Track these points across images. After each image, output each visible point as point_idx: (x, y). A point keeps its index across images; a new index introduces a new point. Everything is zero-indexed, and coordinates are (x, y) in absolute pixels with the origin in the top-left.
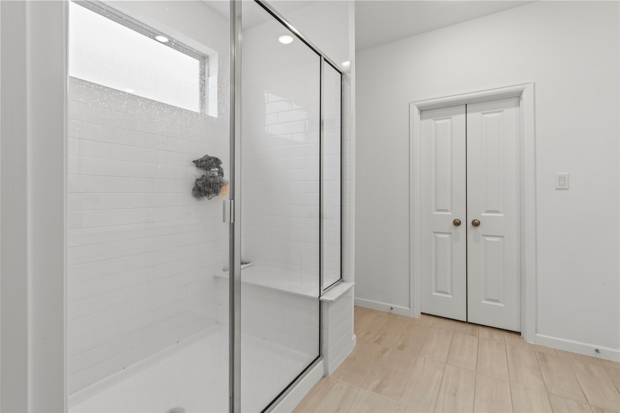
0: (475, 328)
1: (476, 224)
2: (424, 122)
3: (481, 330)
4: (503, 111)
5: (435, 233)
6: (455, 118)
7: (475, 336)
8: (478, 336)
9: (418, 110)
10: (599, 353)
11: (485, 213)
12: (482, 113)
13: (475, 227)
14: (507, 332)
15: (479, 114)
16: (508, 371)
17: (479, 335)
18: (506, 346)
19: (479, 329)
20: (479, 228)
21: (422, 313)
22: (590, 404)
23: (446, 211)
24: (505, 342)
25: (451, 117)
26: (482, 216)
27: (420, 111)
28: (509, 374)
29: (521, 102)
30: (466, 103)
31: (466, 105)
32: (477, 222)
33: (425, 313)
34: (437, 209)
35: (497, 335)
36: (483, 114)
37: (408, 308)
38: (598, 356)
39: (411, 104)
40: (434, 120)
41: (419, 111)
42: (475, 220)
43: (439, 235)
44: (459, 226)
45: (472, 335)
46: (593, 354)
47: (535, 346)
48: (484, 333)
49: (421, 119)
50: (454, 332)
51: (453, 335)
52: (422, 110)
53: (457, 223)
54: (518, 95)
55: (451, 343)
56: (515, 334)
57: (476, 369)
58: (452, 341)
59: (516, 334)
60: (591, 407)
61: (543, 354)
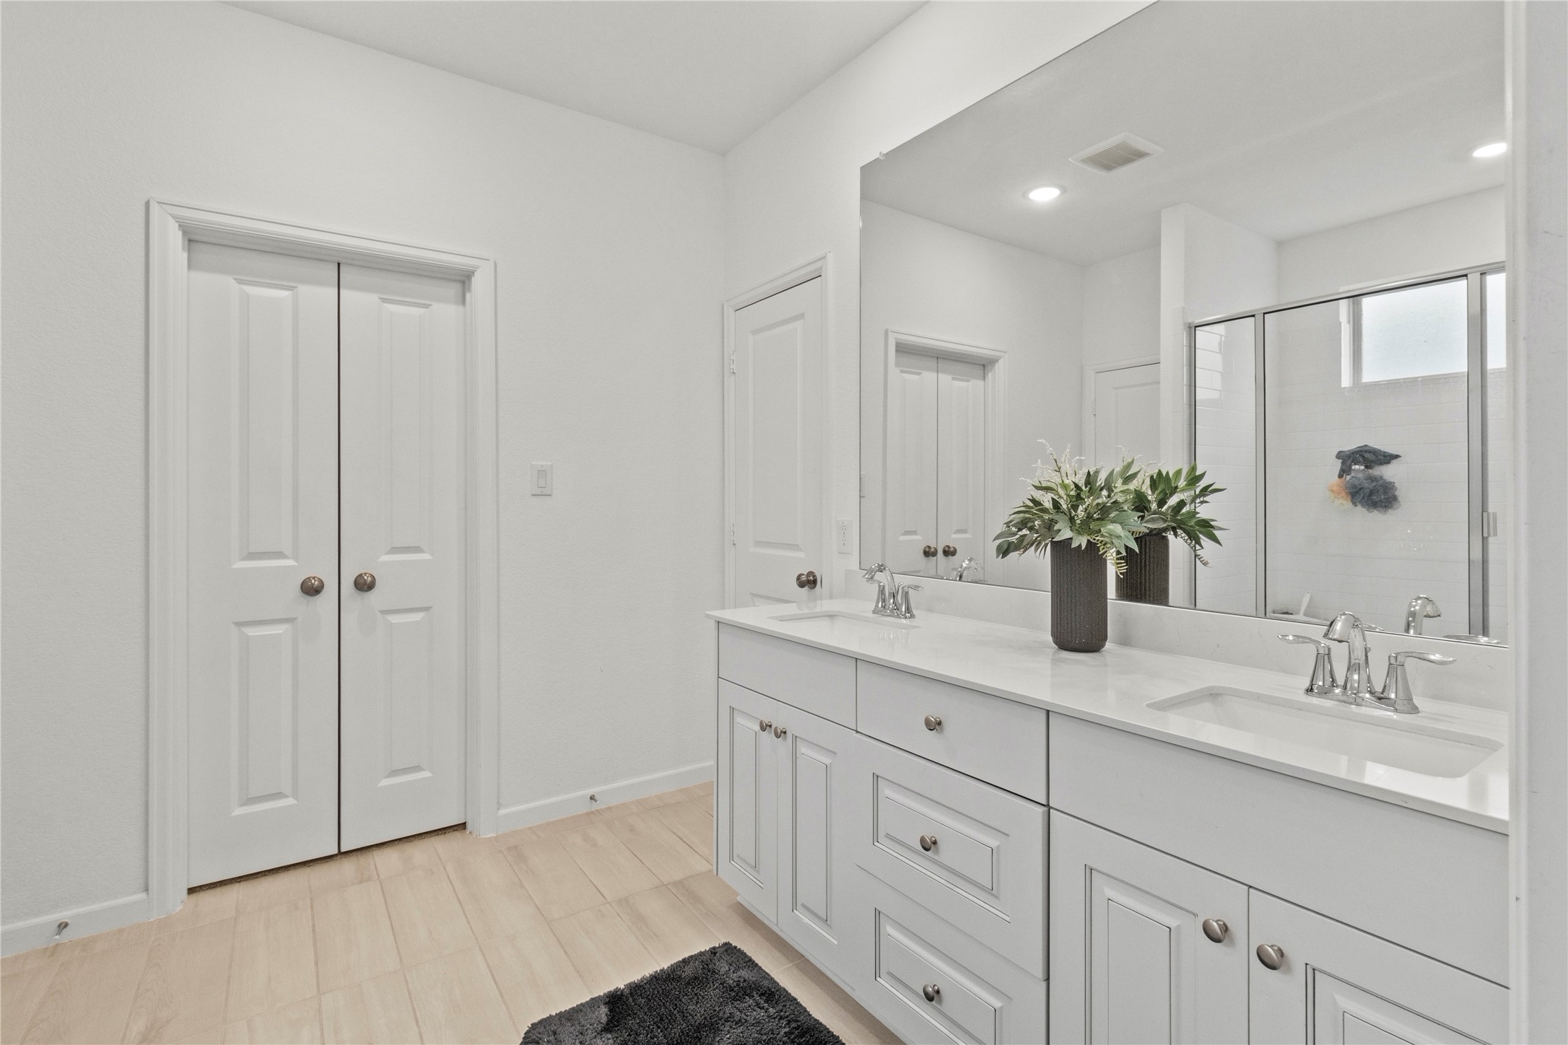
0: (362, 860)
1: (364, 585)
2: (200, 277)
3: (379, 857)
4: (430, 305)
5: (239, 624)
6: (307, 292)
7: (369, 879)
8: (377, 877)
9: (180, 233)
10: (596, 801)
11: (388, 553)
12: (380, 298)
13: (362, 593)
14: (438, 835)
15: (373, 298)
16: (469, 923)
17: (378, 875)
18: (445, 868)
19: (373, 857)
20: (372, 595)
21: (191, 891)
22: (609, 901)
23: (280, 555)
24: (440, 859)
25: (296, 287)
26: (381, 564)
27: (187, 239)
28: (471, 928)
29: (468, 295)
30: (337, 259)
31: (339, 264)
32: (369, 578)
33: (201, 887)
34: (250, 553)
35: (418, 852)
36: (384, 300)
37: (143, 896)
38: (595, 806)
39: (155, 209)
40: (240, 282)
41: (183, 239)
42: (361, 575)
43: (252, 632)
44: (318, 596)
45: (361, 882)
46: (587, 807)
47: (496, 838)
48: (387, 861)
49: (190, 267)
50: (311, 899)
51: (312, 907)
52: (193, 237)
53: (311, 589)
54: (462, 278)
55: (314, 930)
56: (454, 830)
57: (401, 960)
58: (314, 925)
59: (457, 830)
60: (611, 906)
61: (515, 847)
